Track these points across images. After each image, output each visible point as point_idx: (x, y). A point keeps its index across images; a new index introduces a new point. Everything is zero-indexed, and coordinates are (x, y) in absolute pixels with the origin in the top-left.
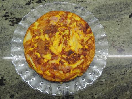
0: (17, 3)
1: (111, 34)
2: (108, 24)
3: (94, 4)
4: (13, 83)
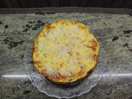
0: (17, 30)
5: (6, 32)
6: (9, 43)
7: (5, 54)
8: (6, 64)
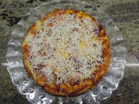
0: (18, 1)
1: (128, 38)
2: (124, 26)
3: (107, 3)
4: (7, 95)
5: (2, 3)
6: (8, 19)
7: (4, 33)
8: (5, 47)
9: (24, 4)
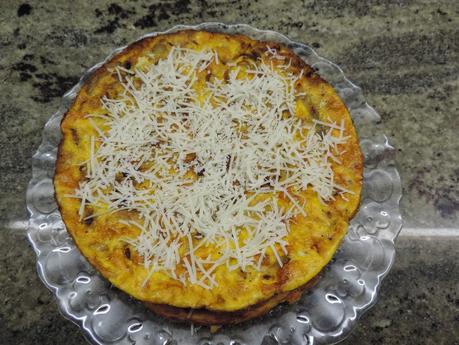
0: (69, 25)
1: (409, 144)
2: (395, 108)
3: (343, 37)
4: (23, 319)
5: (21, 32)
6: (37, 80)
7: (21, 124)
8: (25, 167)
9: (86, 34)
